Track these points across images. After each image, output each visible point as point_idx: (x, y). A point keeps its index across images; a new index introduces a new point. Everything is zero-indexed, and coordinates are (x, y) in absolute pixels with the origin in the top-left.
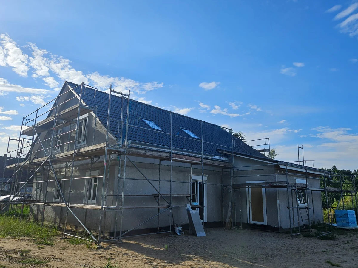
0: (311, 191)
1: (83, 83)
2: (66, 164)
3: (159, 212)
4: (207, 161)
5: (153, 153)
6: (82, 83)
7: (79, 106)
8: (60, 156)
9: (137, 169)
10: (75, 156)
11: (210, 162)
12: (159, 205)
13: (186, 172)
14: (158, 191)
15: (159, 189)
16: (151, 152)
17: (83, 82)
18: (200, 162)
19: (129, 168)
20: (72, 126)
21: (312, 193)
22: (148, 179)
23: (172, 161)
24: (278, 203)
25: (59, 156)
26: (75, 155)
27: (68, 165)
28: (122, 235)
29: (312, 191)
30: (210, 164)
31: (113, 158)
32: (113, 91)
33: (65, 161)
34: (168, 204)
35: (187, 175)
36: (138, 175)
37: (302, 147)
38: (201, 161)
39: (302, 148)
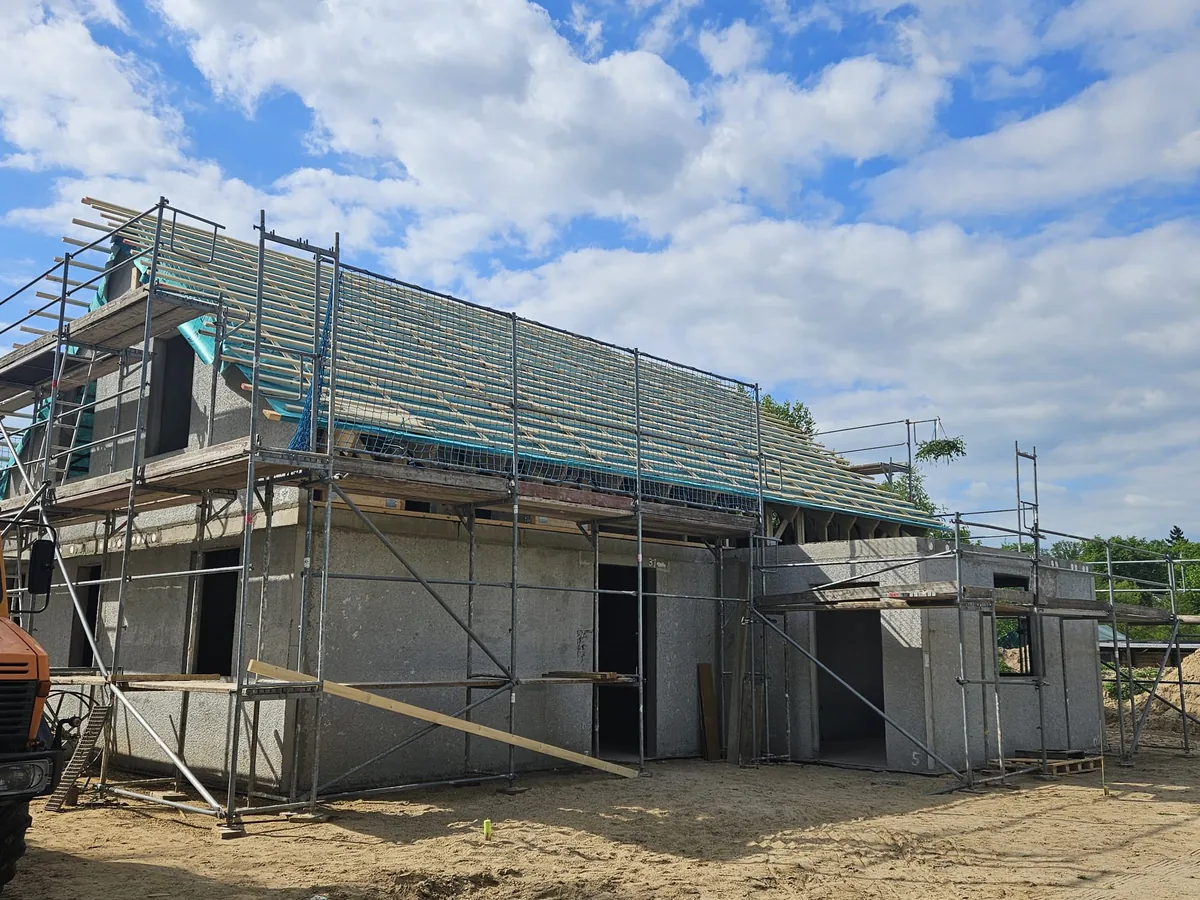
0: (1057, 619)
1: (163, 204)
2: (107, 524)
3: (468, 704)
4: (658, 510)
5: (443, 476)
6: (158, 202)
7: (147, 293)
8: (83, 490)
9: (380, 538)
10: (138, 491)
11: (668, 511)
12: (469, 677)
13: (577, 550)
14: (466, 623)
15: (470, 616)
16: (434, 474)
17: (162, 198)
18: (633, 513)
19: (352, 535)
20: (128, 374)
21: (1061, 626)
22: (425, 577)
23: (516, 507)
24: (927, 665)
25: (75, 493)
26: (136, 486)
27: (113, 528)
28: (321, 788)
29: (1061, 621)
30: (669, 519)
31: (287, 499)
32: (273, 237)
33: (103, 512)
34: (502, 674)
35: (581, 563)
36: (385, 564)
37: (1031, 453)
38: (635, 509)
39: (1034, 458)
